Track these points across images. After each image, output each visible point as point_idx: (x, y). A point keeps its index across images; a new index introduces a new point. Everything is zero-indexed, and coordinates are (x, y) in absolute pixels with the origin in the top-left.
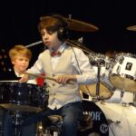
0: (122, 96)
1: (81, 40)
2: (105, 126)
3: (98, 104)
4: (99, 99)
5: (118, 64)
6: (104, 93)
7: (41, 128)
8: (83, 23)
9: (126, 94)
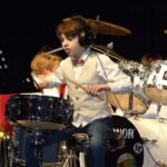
0: (159, 110)
1: (110, 45)
2: (139, 145)
3: (131, 120)
4: (132, 115)
5: (154, 73)
6: (138, 107)
7: (64, 147)
8: (113, 26)
9: (163, 107)
